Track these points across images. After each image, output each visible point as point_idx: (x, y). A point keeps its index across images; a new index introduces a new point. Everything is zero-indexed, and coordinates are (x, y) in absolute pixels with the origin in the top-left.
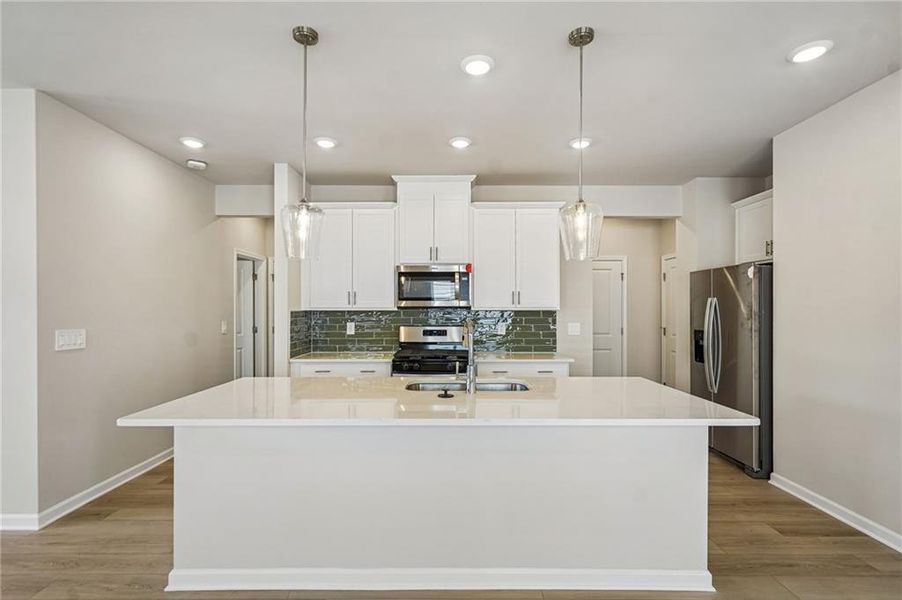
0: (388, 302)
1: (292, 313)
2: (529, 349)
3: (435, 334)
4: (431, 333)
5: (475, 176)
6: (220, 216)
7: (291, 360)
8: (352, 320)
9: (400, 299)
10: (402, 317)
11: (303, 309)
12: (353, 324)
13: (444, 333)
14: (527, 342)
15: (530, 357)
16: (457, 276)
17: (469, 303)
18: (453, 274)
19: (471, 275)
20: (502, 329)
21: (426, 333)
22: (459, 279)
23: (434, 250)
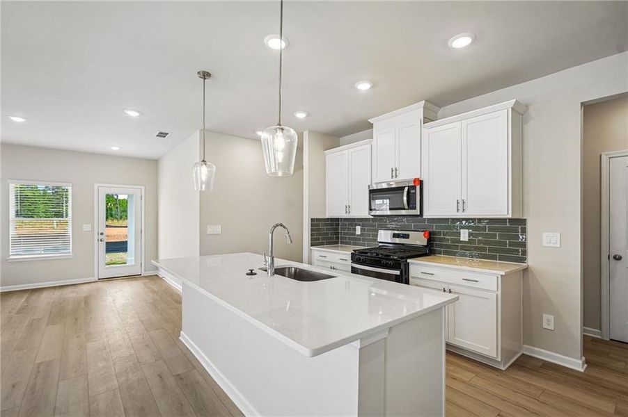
1: (312, 220)
2: (494, 258)
3: (402, 237)
4: (398, 236)
5: (424, 101)
7: (312, 248)
8: (359, 225)
9: (370, 210)
11: (327, 217)
12: (359, 227)
13: (407, 236)
14: (490, 250)
16: (406, 189)
17: (417, 212)
18: (403, 188)
19: (418, 188)
20: (464, 235)
21: (395, 236)
22: (408, 192)
23: (394, 170)
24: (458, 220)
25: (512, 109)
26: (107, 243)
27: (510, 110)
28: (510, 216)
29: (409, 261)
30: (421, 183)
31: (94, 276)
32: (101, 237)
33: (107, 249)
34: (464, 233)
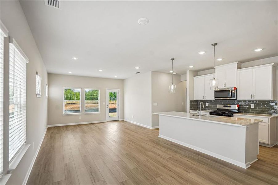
0: (213, 98)
1: (190, 101)
2: (265, 114)
3: (227, 107)
4: (226, 106)
5: (238, 62)
6: (182, 81)
7: (190, 111)
8: (207, 103)
9: (215, 97)
10: (220, 102)
11: (194, 100)
12: (207, 104)
13: (230, 107)
14: (263, 111)
15: (265, 116)
16: (231, 91)
17: (235, 98)
18: (229, 90)
19: (235, 90)
20: (253, 106)
21: (224, 106)
22: (232, 92)
23: (225, 84)
24: (251, 101)
25: (273, 66)
26: (109, 109)
27: (272, 66)
28: (272, 100)
29: (233, 114)
30: (236, 89)
31: (106, 120)
32: (108, 107)
33: (109, 111)
34: (253, 105)
